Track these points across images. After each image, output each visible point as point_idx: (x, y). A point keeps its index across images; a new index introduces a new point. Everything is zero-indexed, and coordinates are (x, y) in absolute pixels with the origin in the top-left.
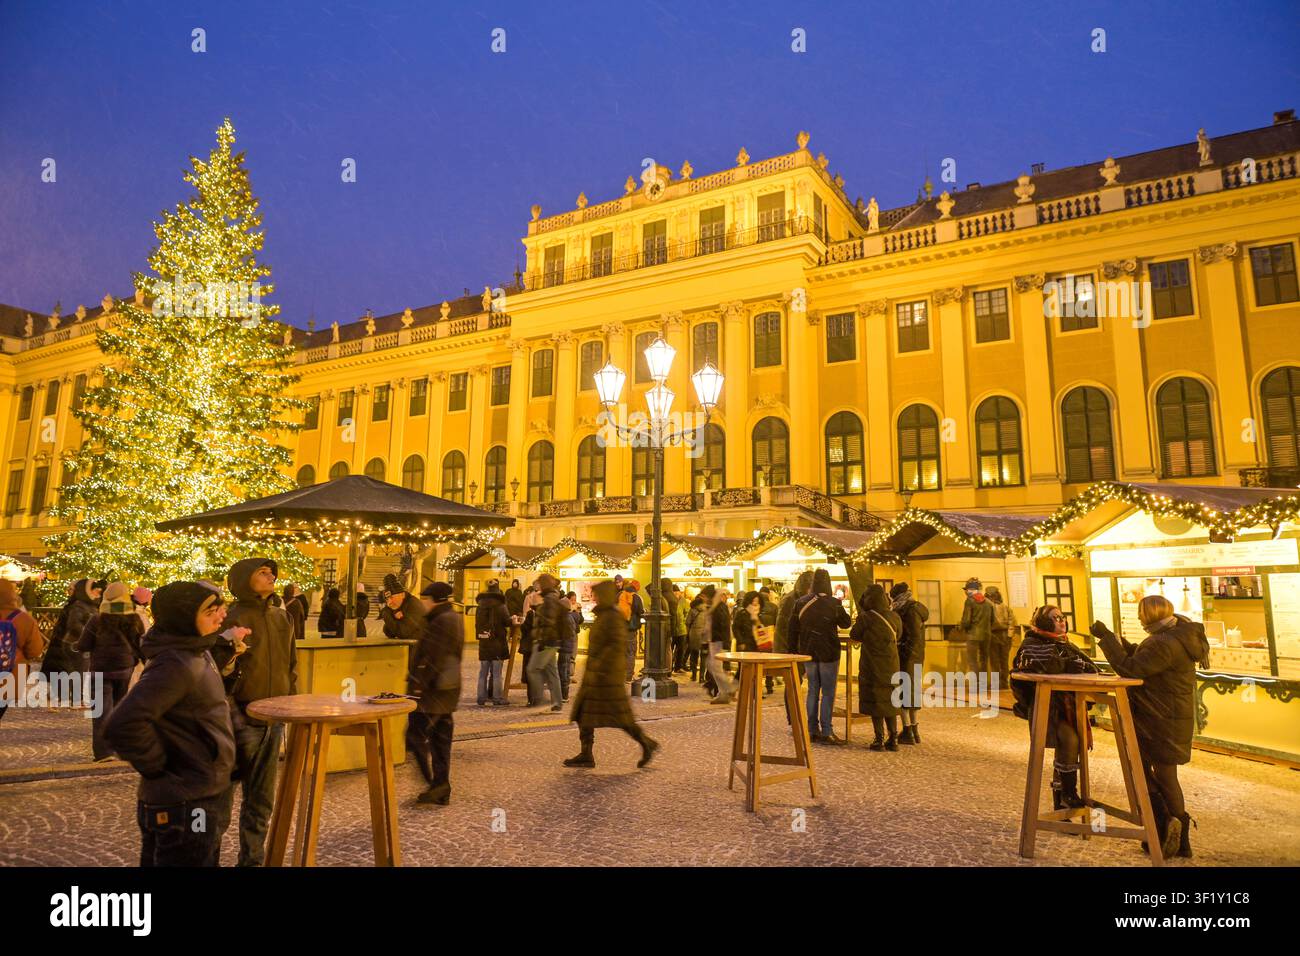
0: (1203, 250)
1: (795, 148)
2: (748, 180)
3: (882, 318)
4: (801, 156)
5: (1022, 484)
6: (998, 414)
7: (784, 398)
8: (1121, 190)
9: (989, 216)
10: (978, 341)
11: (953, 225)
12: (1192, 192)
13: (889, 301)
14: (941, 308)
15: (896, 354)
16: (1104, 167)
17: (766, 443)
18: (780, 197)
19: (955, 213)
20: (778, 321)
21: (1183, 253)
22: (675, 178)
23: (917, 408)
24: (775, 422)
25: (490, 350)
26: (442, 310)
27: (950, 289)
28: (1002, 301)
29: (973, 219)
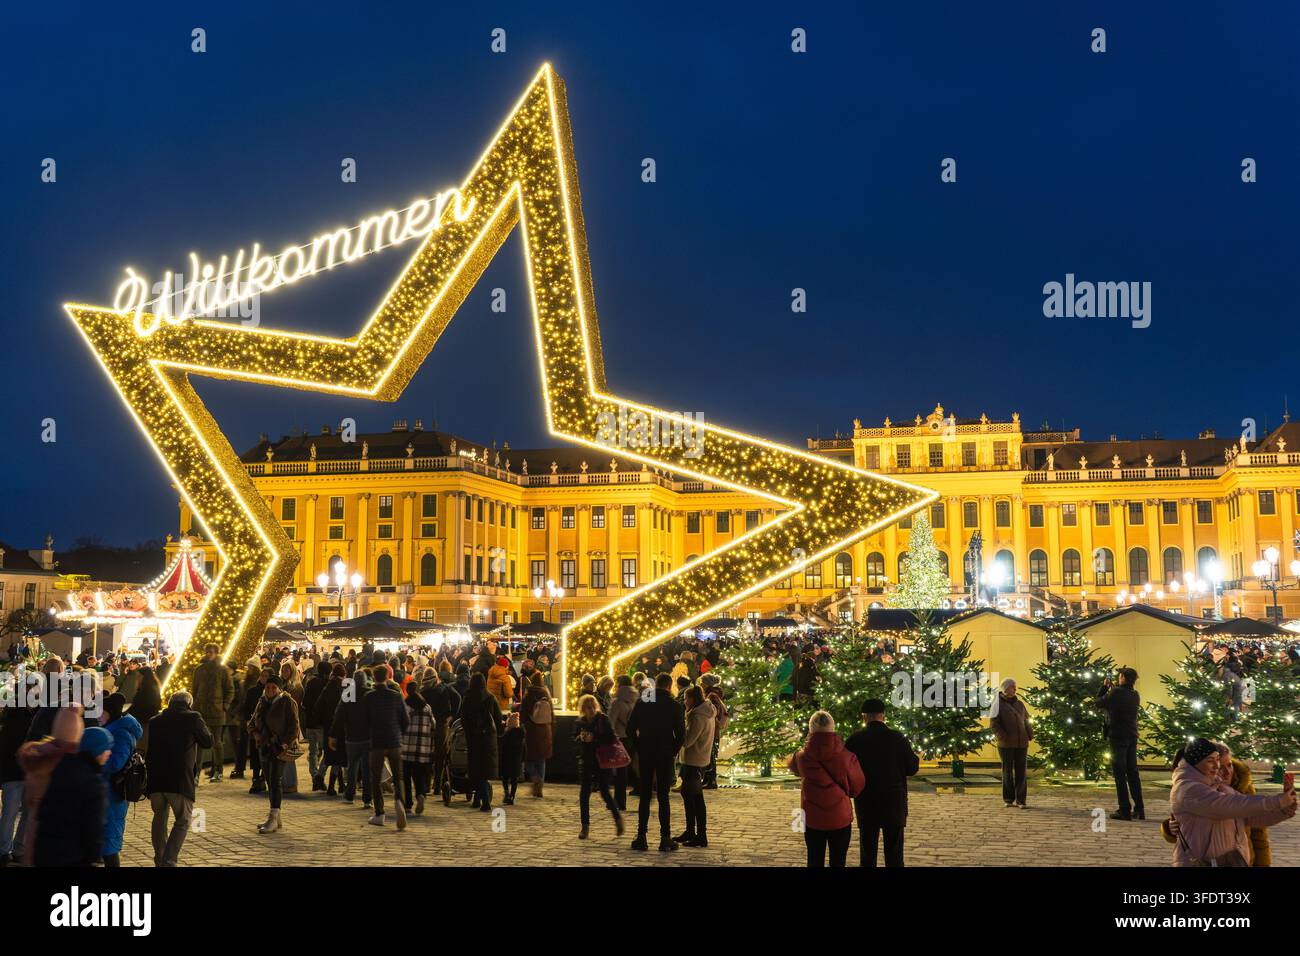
0: (1181, 499)
1: (1011, 421)
2: (988, 432)
3: (1056, 509)
4: (1016, 425)
5: (1114, 585)
7: (1011, 542)
8: (1154, 470)
9: (1102, 472)
10: (1097, 525)
11: (1087, 473)
12: (1179, 477)
13: (1059, 502)
14: (1082, 508)
15: (1062, 526)
16: (1147, 458)
18: (1005, 443)
19: (1088, 467)
20: (1008, 506)
21: (1175, 499)
23: (1071, 550)
27: (1086, 501)
29: (1095, 472)
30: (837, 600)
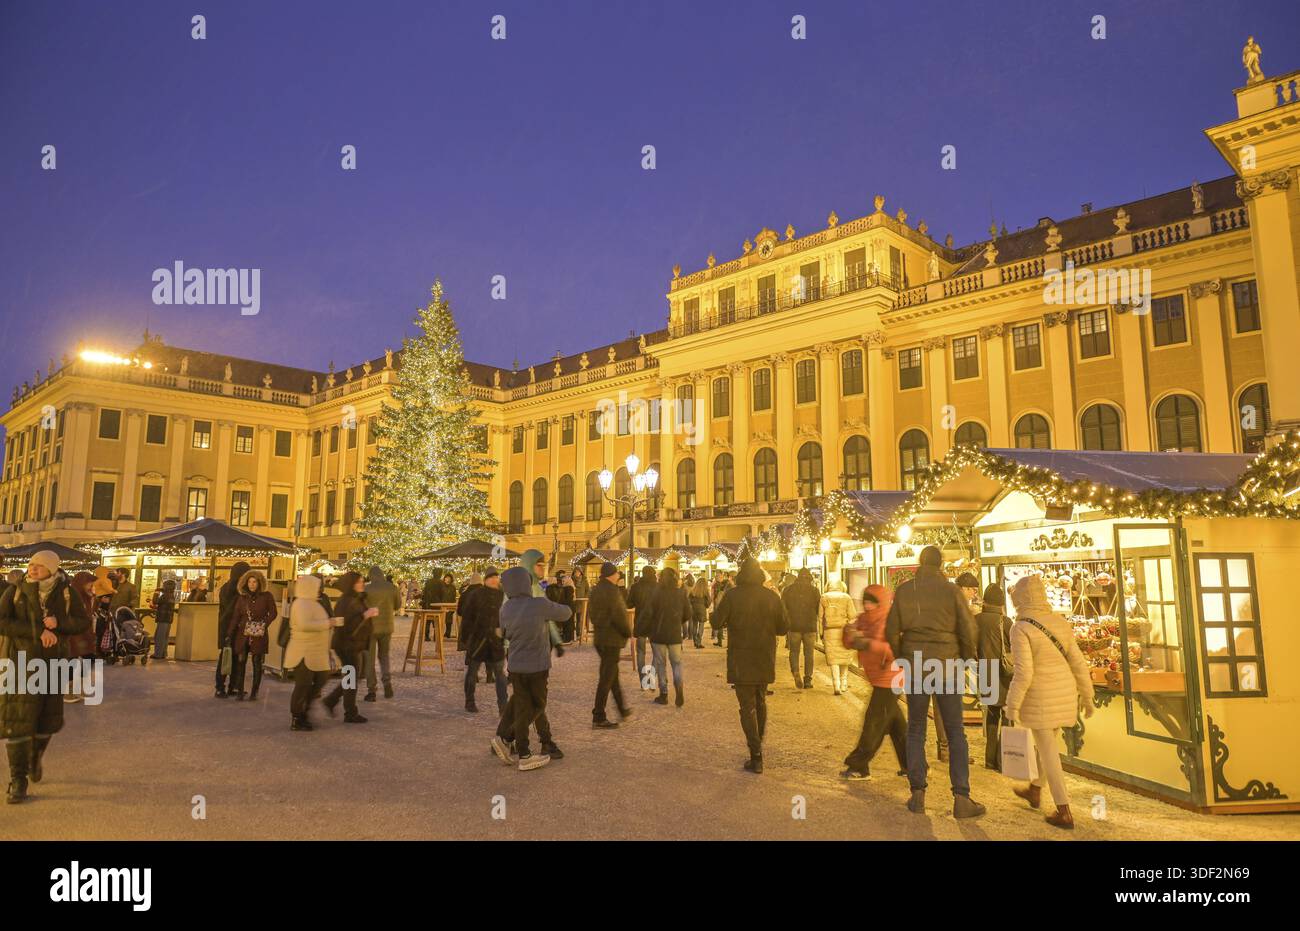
0: (1193, 287)
1: (873, 211)
2: (836, 240)
3: (941, 352)
4: (878, 217)
6: (1032, 428)
7: (866, 420)
8: (1129, 237)
9: (1025, 263)
10: (1016, 369)
11: (996, 271)
12: (1187, 237)
13: (946, 337)
14: (988, 341)
15: (953, 382)
16: (1116, 217)
17: (854, 456)
18: (862, 251)
19: (999, 261)
20: (860, 357)
21: (1178, 289)
22: (781, 240)
23: (970, 425)
24: (860, 439)
25: (647, 386)
26: (609, 355)
27: (994, 326)
28: (1035, 335)
29: (1012, 266)
30: (618, 533)
